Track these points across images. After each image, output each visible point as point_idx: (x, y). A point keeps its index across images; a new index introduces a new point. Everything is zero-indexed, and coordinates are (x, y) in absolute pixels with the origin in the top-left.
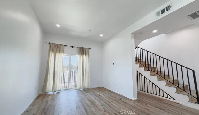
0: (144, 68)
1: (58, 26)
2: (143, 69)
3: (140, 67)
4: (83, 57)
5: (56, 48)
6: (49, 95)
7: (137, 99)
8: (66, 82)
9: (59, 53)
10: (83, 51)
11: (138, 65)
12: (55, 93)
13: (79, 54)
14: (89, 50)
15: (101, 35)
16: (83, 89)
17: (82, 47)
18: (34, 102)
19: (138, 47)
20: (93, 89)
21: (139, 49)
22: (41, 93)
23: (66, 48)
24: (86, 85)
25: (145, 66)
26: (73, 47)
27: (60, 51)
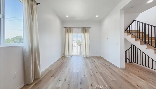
0: (141, 41)
1: (67, 16)
2: (139, 42)
3: (136, 40)
4: (85, 34)
5: (69, 30)
6: (66, 57)
7: (125, 68)
8: (75, 52)
9: (70, 33)
10: (85, 30)
11: (134, 39)
12: (70, 57)
13: (82, 32)
14: (90, 29)
15: (97, 16)
16: (86, 57)
17: (84, 27)
18: (59, 59)
19: (135, 21)
20: (93, 57)
21: (136, 22)
22: (63, 56)
23: (74, 29)
24: (88, 55)
25: (142, 40)
26: (78, 28)
27: (71, 32)
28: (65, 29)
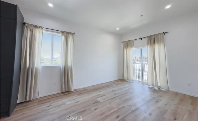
26: (141, 38)
27: (130, 47)
28: (123, 44)
